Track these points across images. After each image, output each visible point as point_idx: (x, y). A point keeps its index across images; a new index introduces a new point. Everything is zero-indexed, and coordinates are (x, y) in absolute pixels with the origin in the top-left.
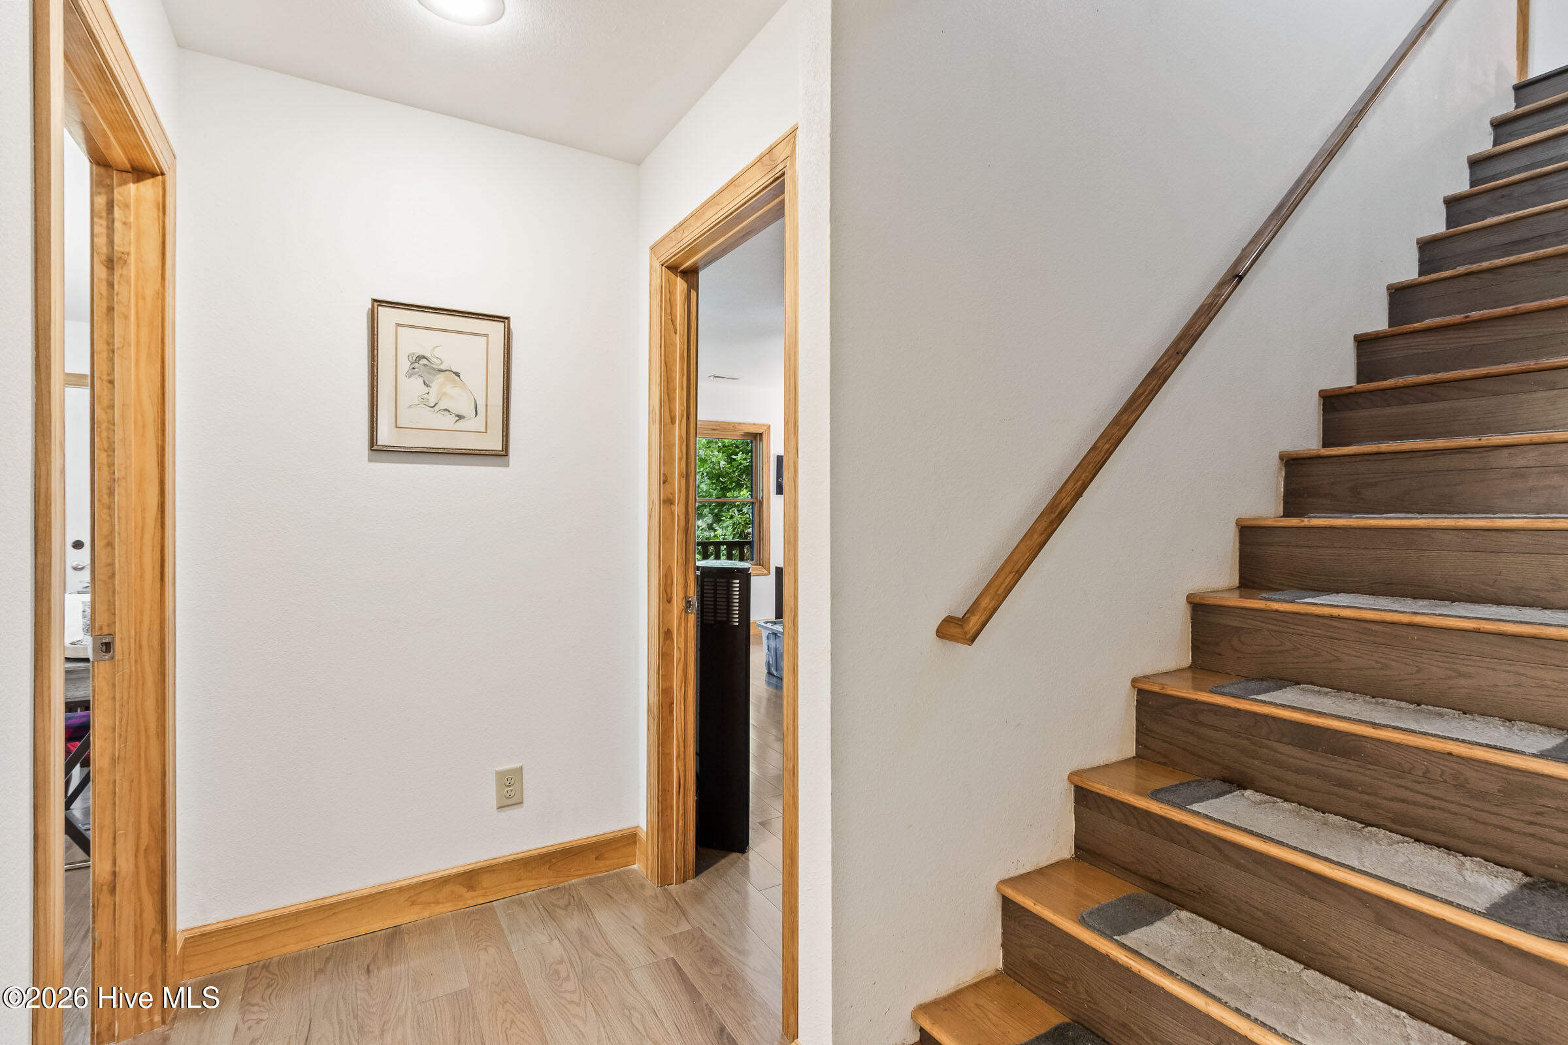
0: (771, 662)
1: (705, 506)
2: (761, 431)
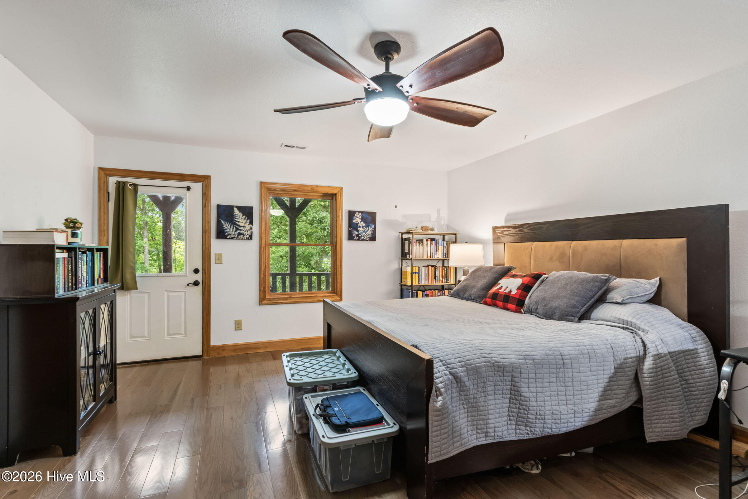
2: (334, 192)
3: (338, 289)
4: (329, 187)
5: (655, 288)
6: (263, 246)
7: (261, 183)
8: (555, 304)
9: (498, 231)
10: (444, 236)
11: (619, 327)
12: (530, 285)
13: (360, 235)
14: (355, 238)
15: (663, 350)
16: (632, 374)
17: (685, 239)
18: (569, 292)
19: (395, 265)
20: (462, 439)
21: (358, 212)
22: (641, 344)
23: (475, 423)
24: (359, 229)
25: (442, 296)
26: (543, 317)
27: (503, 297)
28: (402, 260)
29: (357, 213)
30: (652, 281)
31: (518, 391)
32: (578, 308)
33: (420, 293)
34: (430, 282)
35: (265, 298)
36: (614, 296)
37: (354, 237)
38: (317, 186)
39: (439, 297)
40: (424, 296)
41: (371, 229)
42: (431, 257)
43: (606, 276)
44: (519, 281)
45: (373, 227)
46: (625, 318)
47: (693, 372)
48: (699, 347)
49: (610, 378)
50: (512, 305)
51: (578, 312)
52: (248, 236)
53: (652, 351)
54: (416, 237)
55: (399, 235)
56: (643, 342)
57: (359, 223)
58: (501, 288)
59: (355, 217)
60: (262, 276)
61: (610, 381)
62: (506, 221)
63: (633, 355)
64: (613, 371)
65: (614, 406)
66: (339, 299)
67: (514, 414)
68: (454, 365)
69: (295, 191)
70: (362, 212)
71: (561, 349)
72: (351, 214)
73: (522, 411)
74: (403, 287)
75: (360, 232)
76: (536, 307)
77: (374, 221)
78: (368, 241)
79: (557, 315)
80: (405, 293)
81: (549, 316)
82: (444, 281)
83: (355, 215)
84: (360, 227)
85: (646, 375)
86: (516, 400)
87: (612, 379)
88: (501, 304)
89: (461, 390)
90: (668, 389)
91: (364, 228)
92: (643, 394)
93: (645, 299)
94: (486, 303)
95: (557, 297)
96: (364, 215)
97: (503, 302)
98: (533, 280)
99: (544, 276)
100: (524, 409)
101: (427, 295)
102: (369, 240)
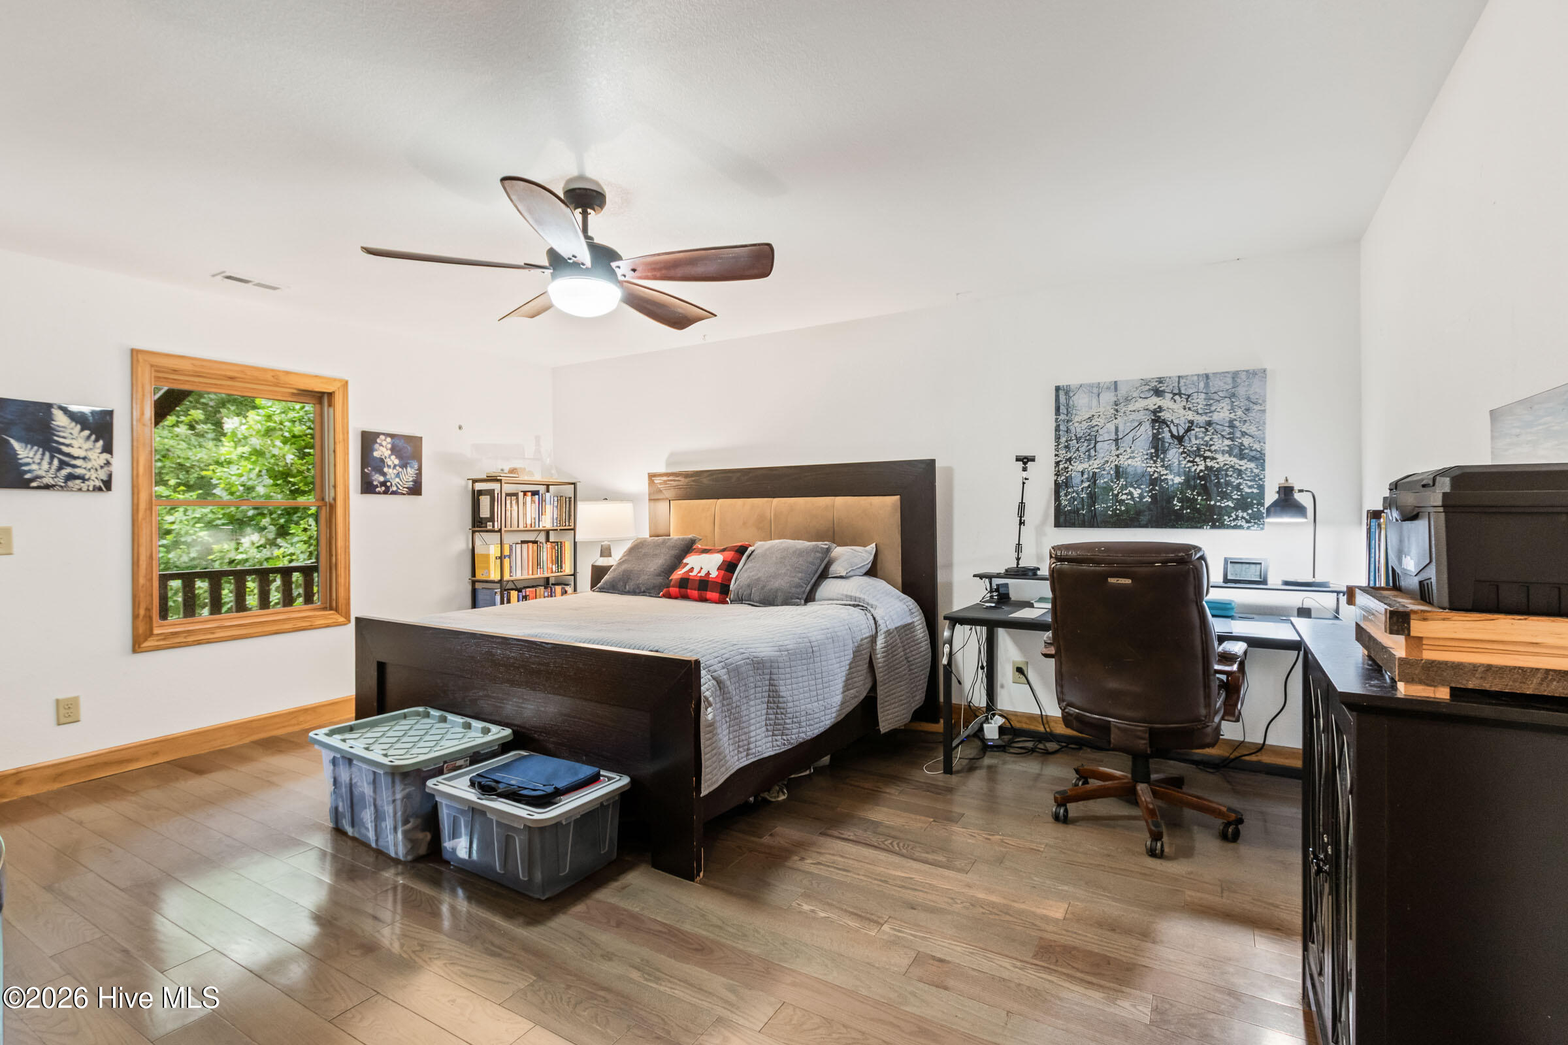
0: (341, 809)
1: (263, 515)
2: (329, 389)
3: (342, 601)
4: (316, 376)
5: (872, 557)
6: (143, 506)
7: (135, 353)
8: (776, 584)
9: (657, 480)
10: (548, 486)
11: (850, 605)
12: (735, 562)
13: (389, 484)
14: (378, 489)
15: (892, 626)
16: (867, 656)
17: (898, 497)
18: (789, 567)
19: (461, 543)
20: (726, 762)
21: (383, 434)
22: (873, 621)
23: (737, 739)
24: (386, 470)
25: (551, 596)
26: (758, 604)
27: (697, 583)
28: (474, 532)
29: (382, 437)
30: (868, 548)
31: (777, 691)
32: (802, 587)
33: (514, 594)
34: (531, 572)
35: (151, 634)
36: (836, 569)
37: (377, 486)
38: (287, 373)
39: (547, 599)
40: (521, 598)
41: (411, 472)
42: (533, 525)
43: (826, 545)
44: (718, 559)
45: (416, 466)
46: (853, 594)
47: (912, 649)
48: (915, 620)
49: (850, 664)
50: (714, 594)
51: (804, 592)
52: (98, 483)
53: (883, 628)
54: (508, 488)
55: (467, 486)
56: (874, 619)
57: (386, 458)
58: (692, 569)
59: (376, 446)
60: (142, 581)
61: (850, 669)
62: (668, 464)
63: (867, 635)
64: (852, 656)
65: (856, 697)
66: (342, 619)
67: (771, 722)
68: (715, 667)
69: (232, 378)
70: (392, 436)
71: (809, 635)
72: (368, 440)
73: (779, 716)
74: (478, 586)
75: (388, 477)
76: (749, 592)
77: (417, 456)
78: (407, 496)
79: (780, 599)
80: (481, 596)
81: (768, 601)
82: (554, 570)
83: (378, 441)
84: (389, 467)
85: (879, 656)
86: (774, 703)
87: (852, 666)
88: (695, 593)
89: (724, 699)
90: (897, 669)
91: (397, 468)
92: (877, 678)
93: (864, 570)
94: (669, 596)
95: (775, 576)
96: (397, 441)
97: (698, 590)
98: (737, 556)
99: (750, 549)
100: (782, 714)
101: (525, 598)
102: (409, 494)
